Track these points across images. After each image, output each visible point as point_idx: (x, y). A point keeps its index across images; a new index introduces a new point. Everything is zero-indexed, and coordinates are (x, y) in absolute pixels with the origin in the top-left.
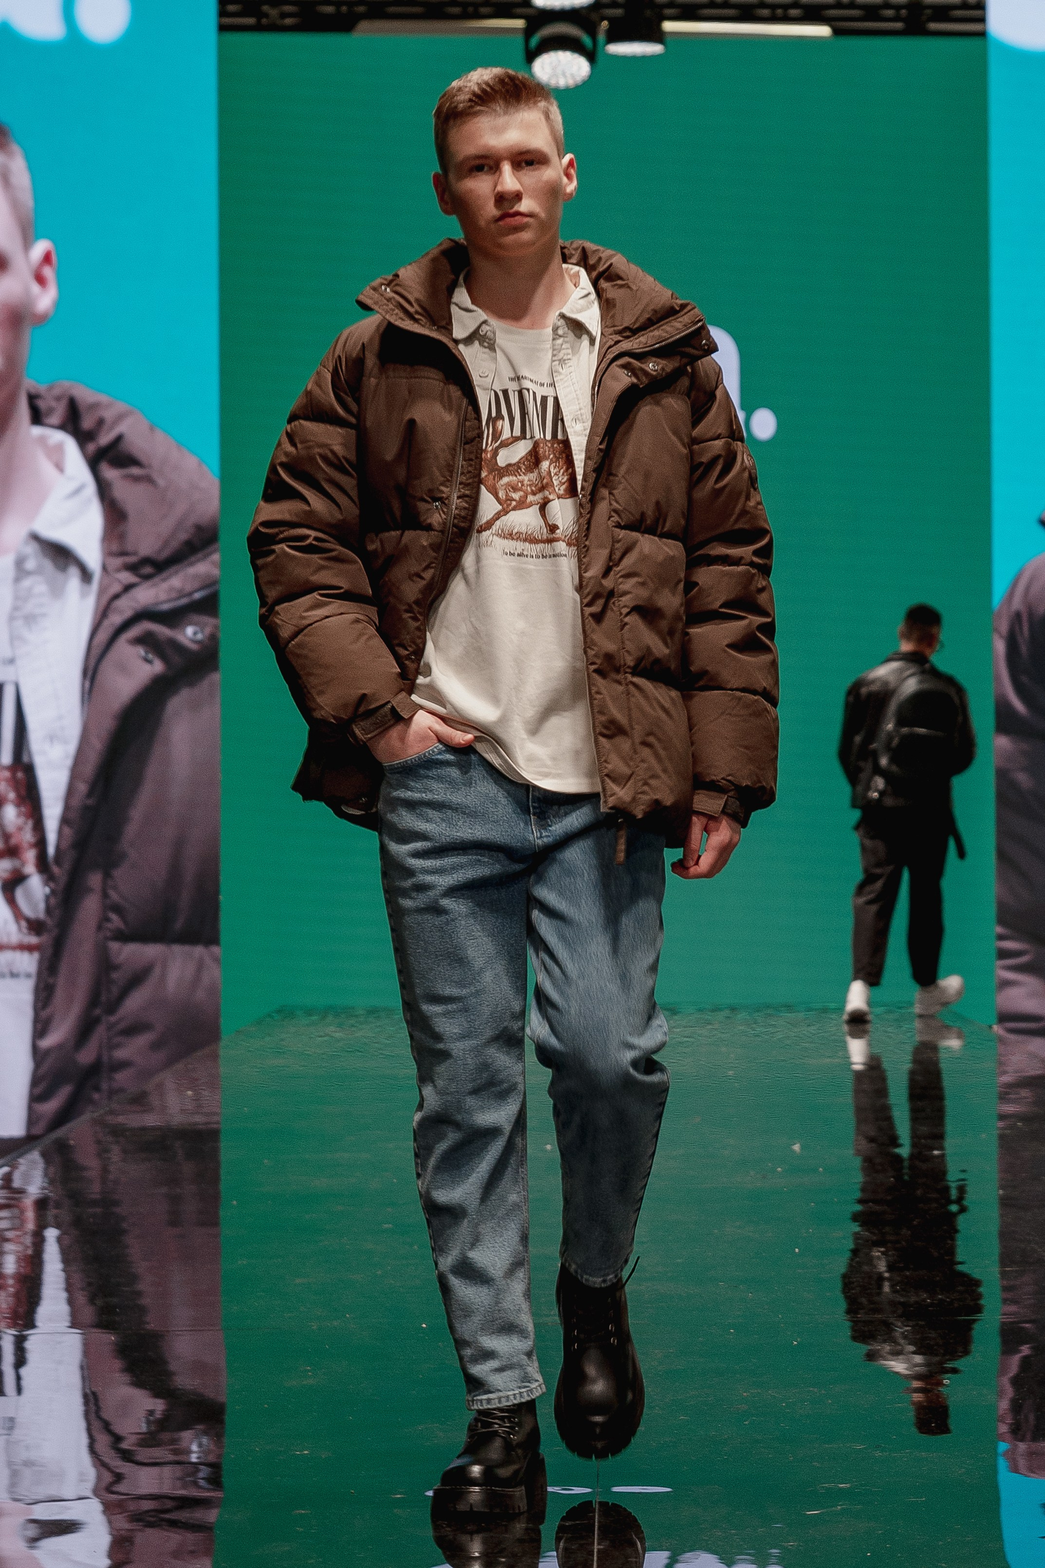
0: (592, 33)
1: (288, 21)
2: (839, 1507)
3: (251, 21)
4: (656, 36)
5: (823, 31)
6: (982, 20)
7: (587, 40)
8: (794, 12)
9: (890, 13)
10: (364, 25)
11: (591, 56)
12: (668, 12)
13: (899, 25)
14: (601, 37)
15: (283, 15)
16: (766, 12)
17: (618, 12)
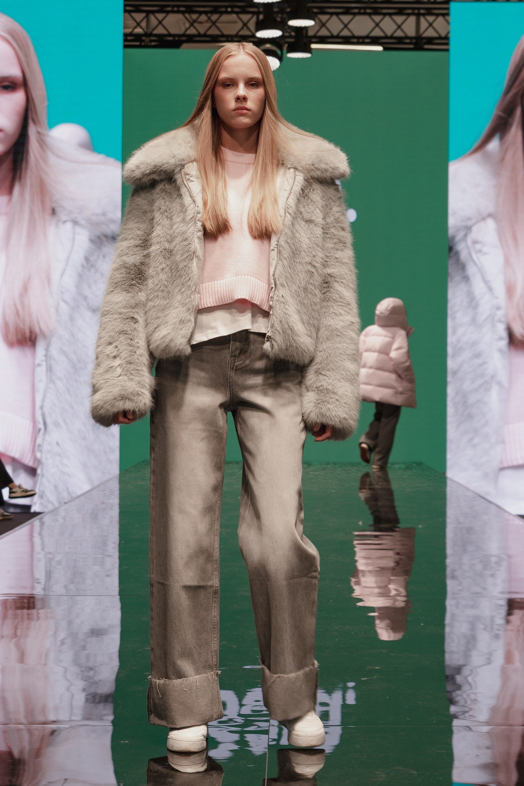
0: (281, 49)
1: (153, 44)
2: (375, 677)
3: (138, 43)
4: (308, 50)
5: (380, 48)
6: (447, 44)
7: (279, 52)
8: (367, 40)
9: (408, 41)
10: (185, 45)
11: (280, 59)
12: (314, 40)
13: (411, 46)
14: (285, 51)
15: (151, 41)
16: (355, 40)
17: (292, 40)
